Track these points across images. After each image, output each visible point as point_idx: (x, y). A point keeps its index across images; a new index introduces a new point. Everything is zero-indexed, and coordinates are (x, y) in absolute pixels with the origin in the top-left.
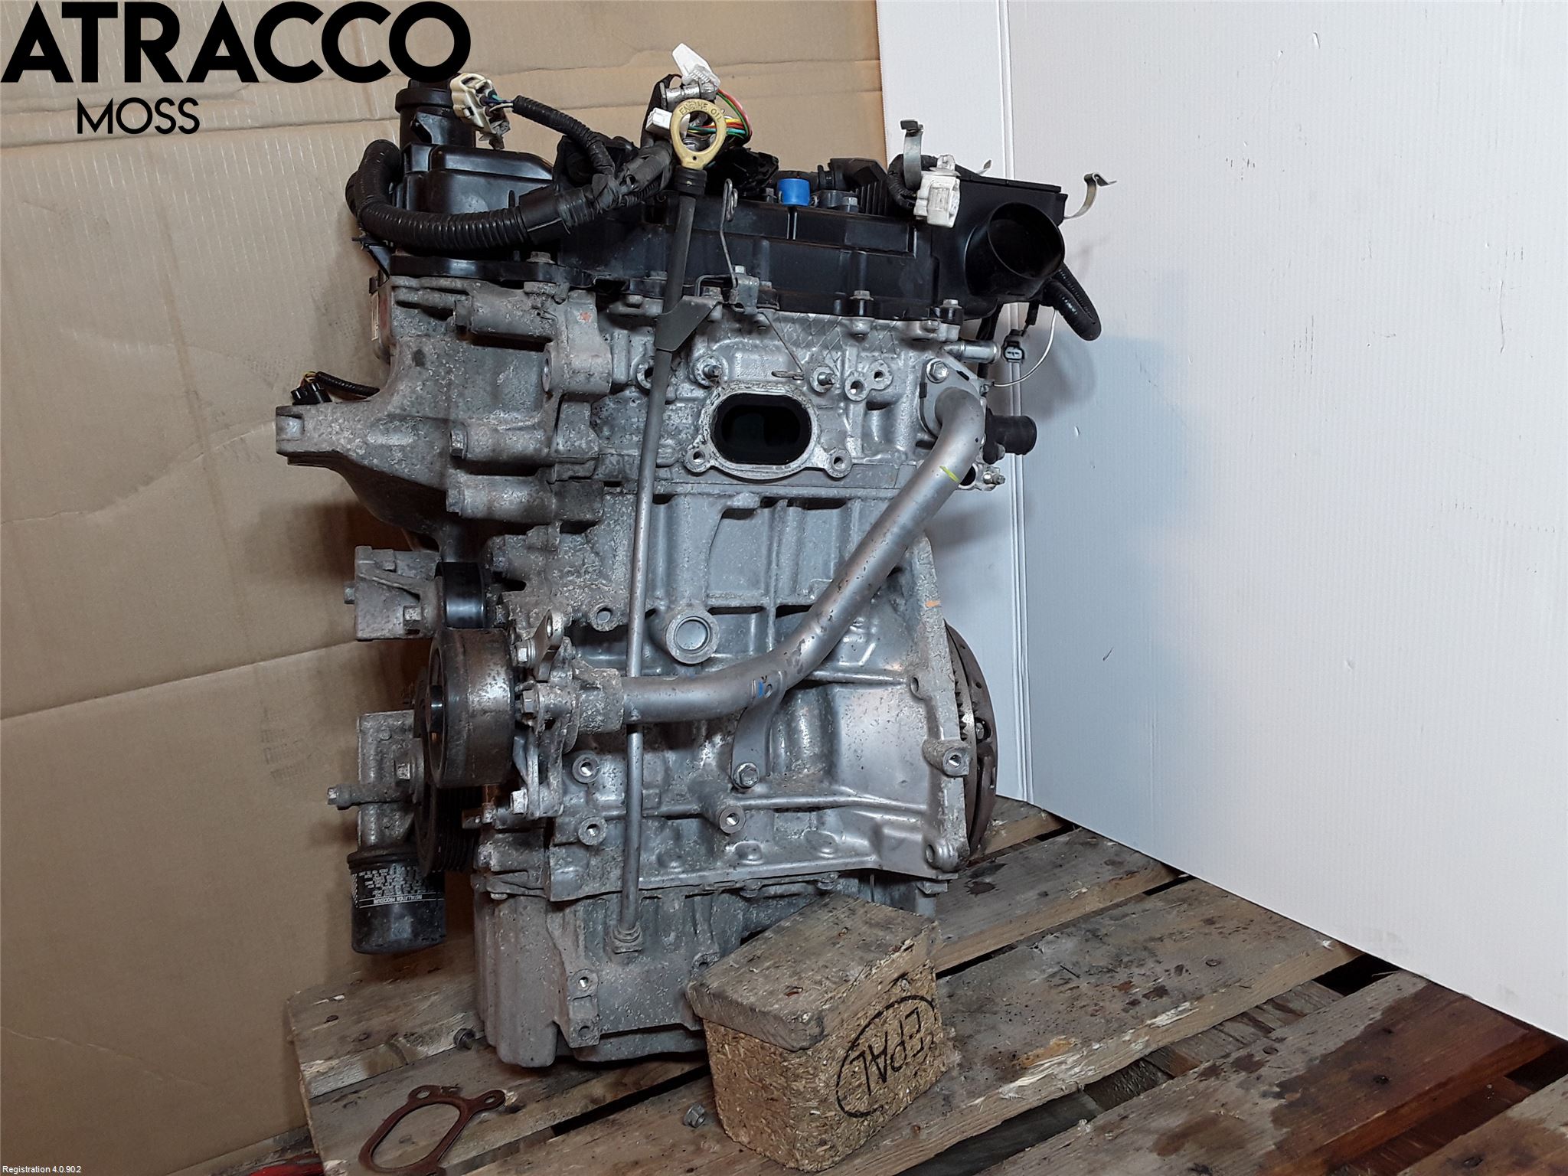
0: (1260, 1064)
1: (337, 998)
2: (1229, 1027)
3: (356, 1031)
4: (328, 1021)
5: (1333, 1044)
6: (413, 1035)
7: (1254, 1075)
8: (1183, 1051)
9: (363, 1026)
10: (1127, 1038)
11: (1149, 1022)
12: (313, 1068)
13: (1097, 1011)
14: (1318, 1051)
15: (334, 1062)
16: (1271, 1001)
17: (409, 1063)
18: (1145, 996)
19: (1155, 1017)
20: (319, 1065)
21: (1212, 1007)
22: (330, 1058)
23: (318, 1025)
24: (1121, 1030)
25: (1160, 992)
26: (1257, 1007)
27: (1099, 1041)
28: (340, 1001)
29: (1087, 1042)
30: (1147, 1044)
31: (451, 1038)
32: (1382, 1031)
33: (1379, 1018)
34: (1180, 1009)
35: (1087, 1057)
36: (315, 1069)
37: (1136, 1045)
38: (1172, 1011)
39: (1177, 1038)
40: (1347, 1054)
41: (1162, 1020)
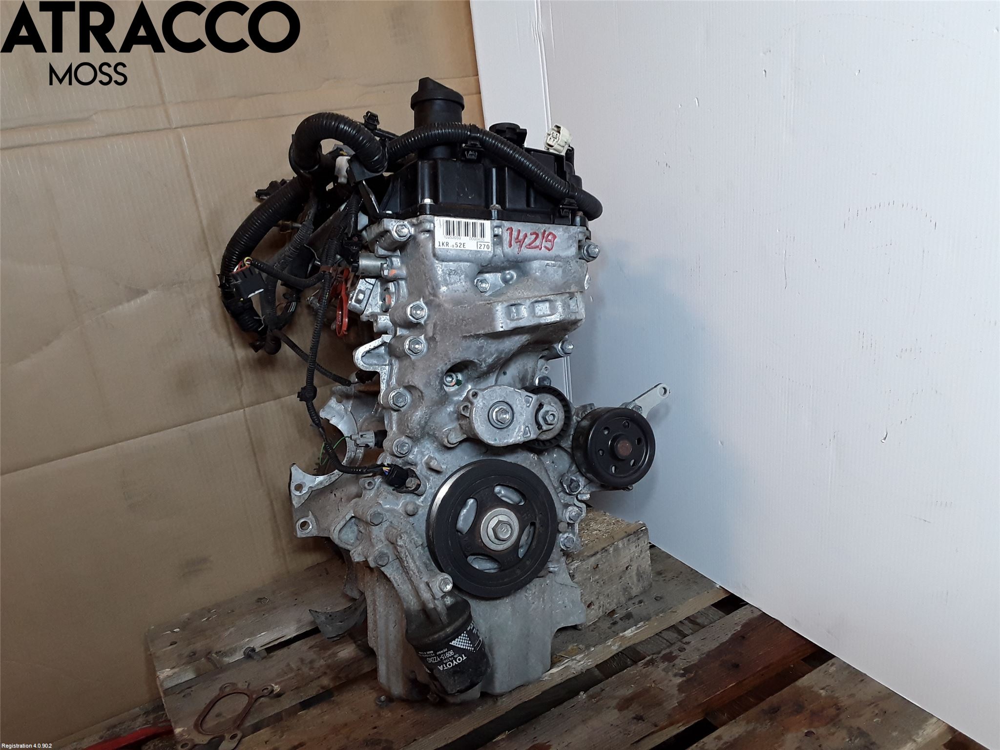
0: (676, 657)
1: (175, 630)
2: (664, 635)
3: (187, 651)
4: (171, 645)
5: (714, 645)
6: (220, 652)
7: (672, 664)
8: (639, 648)
9: (192, 648)
10: (609, 644)
11: (621, 634)
12: (164, 673)
13: (595, 628)
14: (706, 649)
15: (176, 670)
16: (688, 618)
17: (220, 669)
18: (621, 619)
19: (625, 632)
20: (167, 672)
21: (655, 624)
22: (173, 668)
23: (166, 647)
24: (606, 639)
25: (629, 616)
26: (680, 622)
27: (594, 647)
28: (176, 632)
29: (588, 647)
30: (620, 646)
31: (242, 652)
32: (740, 638)
33: (739, 630)
34: (638, 626)
35: (587, 655)
36: (165, 674)
37: (614, 647)
38: (634, 627)
39: (637, 641)
40: (721, 650)
41: (628, 633)
